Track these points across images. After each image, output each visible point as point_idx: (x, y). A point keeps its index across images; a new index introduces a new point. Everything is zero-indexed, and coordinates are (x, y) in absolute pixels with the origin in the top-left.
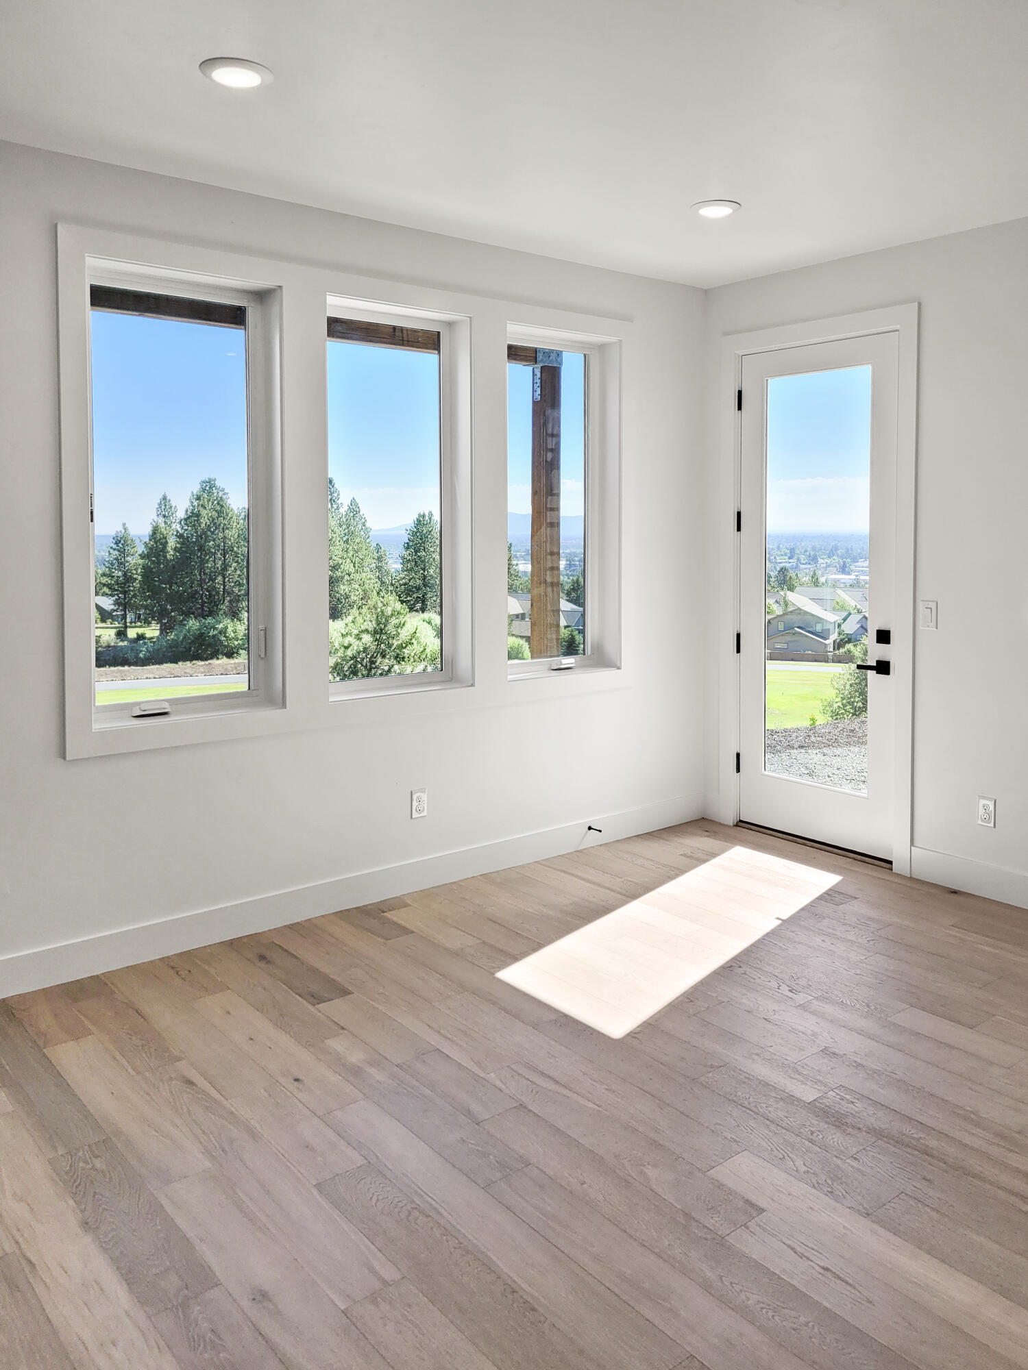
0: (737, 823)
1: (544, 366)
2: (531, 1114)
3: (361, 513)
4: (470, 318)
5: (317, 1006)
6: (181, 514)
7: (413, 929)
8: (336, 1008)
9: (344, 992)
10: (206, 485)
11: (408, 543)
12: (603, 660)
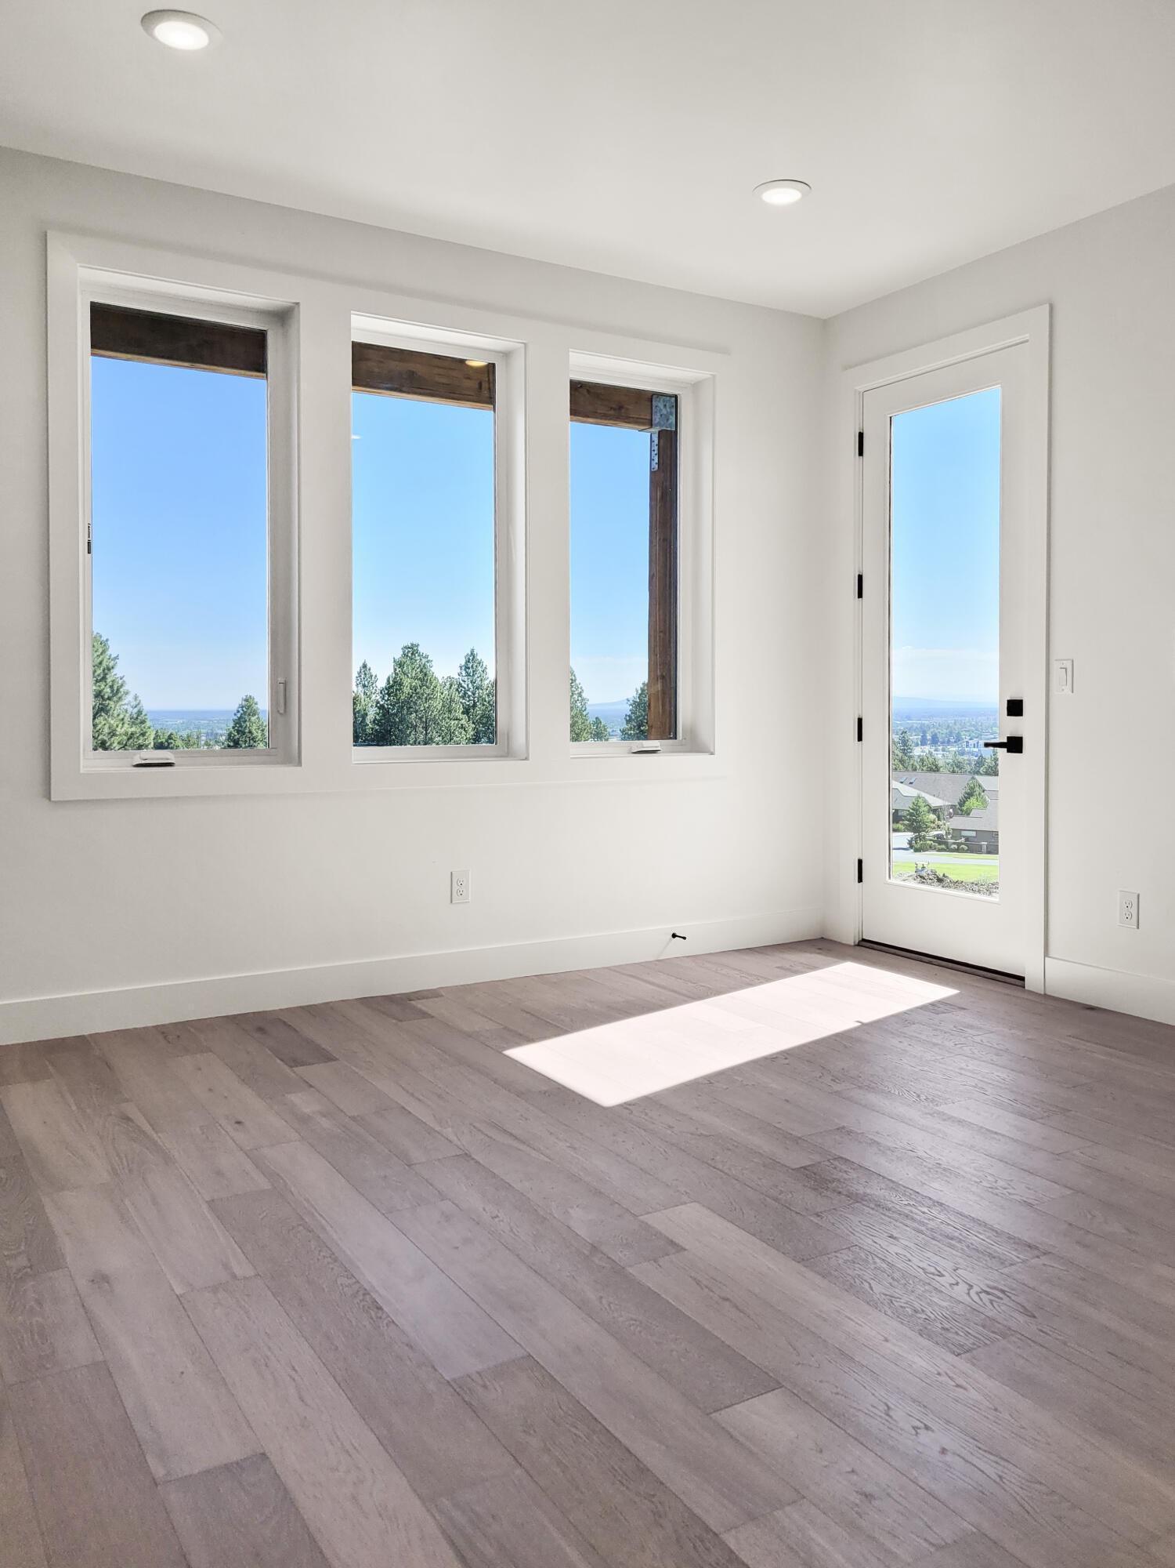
0: (859, 942)
1: (662, 430)
2: (472, 1162)
3: (577, 682)
4: (525, 344)
5: (295, 1069)
6: (381, 684)
7: (433, 1014)
8: (316, 1072)
9: (328, 1058)
10: (409, 652)
11: (629, 716)
12: (696, 746)
